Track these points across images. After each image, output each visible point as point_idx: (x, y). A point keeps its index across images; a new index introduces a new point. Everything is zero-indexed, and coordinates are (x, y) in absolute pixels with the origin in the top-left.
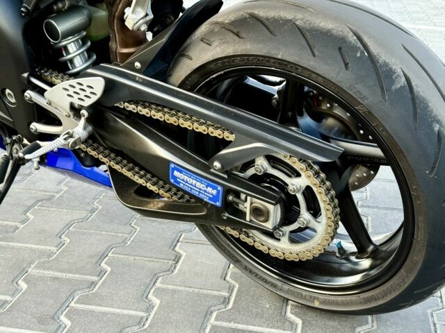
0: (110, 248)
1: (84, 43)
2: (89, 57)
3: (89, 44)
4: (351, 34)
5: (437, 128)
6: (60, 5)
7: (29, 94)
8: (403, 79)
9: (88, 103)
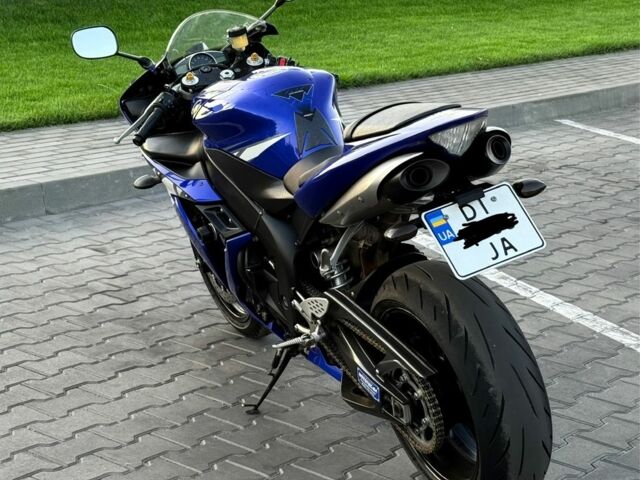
0: (344, 440)
1: (345, 268)
2: (348, 278)
3: (348, 269)
4: (444, 299)
5: (478, 366)
6: (327, 241)
7: (295, 302)
8: (463, 332)
9: (319, 315)
